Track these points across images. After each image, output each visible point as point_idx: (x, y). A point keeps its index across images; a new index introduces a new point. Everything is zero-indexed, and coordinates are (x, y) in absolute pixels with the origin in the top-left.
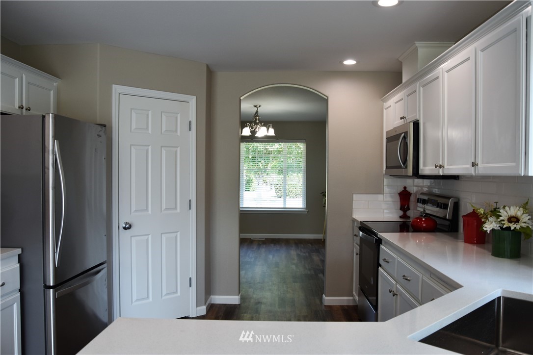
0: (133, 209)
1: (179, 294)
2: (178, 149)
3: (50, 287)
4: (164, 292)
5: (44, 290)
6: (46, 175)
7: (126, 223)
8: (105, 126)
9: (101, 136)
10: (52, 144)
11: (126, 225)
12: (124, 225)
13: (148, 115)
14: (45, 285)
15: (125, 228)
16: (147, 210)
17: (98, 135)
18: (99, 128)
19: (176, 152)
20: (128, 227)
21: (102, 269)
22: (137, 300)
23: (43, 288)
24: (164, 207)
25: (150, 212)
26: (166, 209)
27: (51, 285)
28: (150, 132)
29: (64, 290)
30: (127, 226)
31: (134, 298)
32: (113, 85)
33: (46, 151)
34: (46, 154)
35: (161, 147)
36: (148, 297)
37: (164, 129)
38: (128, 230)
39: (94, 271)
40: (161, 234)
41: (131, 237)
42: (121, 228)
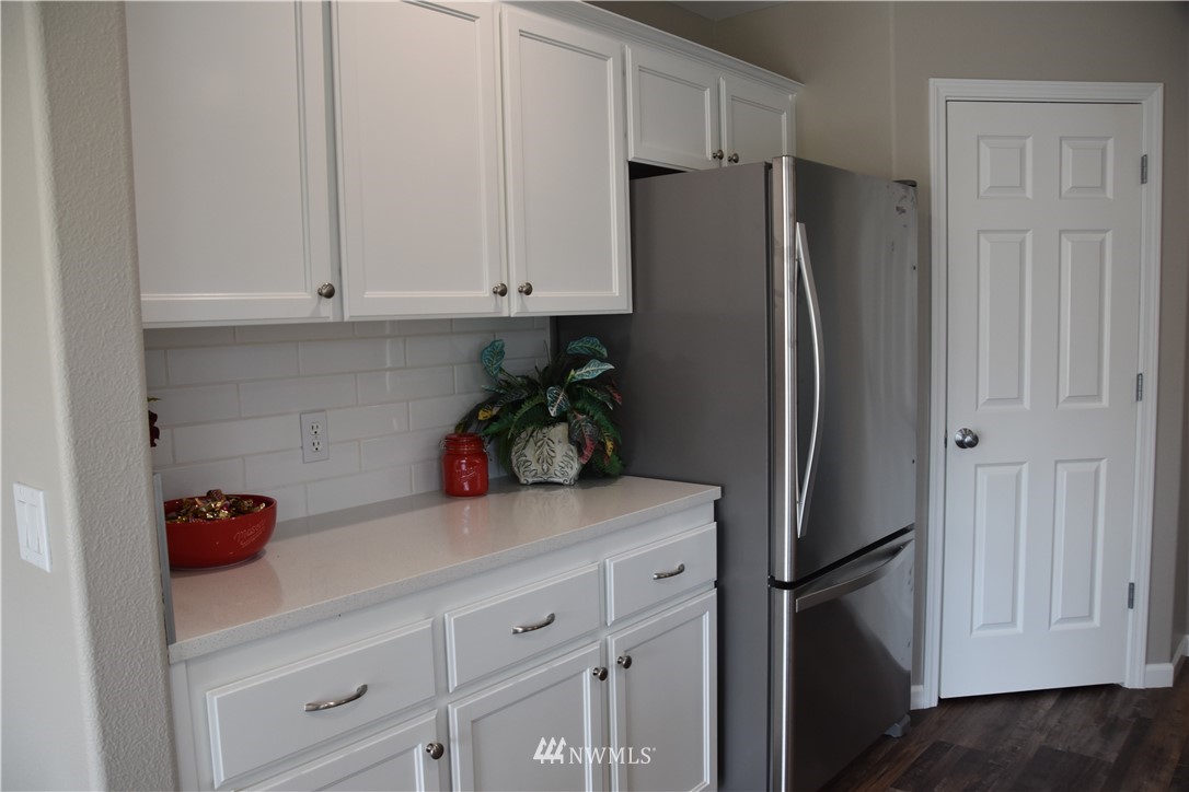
0: (984, 394)
1: (1096, 622)
2: (1109, 237)
3: (783, 585)
4: (1057, 614)
5: (769, 590)
6: (776, 310)
7: (966, 432)
8: (914, 185)
9: (904, 211)
10: (790, 235)
11: (964, 436)
12: (959, 437)
13: (1022, 151)
14: (773, 577)
15: (961, 444)
16: (1019, 398)
17: (898, 209)
18: (900, 190)
19: (1102, 243)
20: (969, 442)
21: (904, 545)
22: (985, 626)
23: (767, 586)
24: (1065, 392)
25: (1027, 404)
26: (1071, 398)
27: (786, 580)
28: (1029, 193)
29: (815, 594)
30: (968, 439)
31: (979, 620)
32: (932, 80)
33: (777, 251)
34: (776, 259)
35: (1061, 232)
36: (1013, 622)
37: (1068, 183)
38: (969, 449)
39: (886, 547)
40: (1056, 462)
41: (977, 466)
42: (952, 443)
